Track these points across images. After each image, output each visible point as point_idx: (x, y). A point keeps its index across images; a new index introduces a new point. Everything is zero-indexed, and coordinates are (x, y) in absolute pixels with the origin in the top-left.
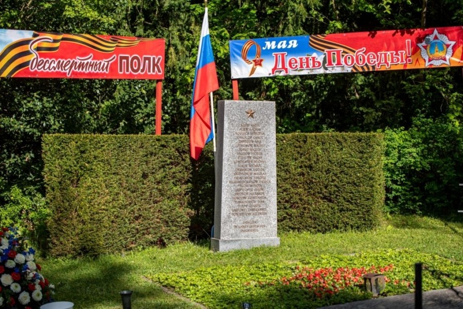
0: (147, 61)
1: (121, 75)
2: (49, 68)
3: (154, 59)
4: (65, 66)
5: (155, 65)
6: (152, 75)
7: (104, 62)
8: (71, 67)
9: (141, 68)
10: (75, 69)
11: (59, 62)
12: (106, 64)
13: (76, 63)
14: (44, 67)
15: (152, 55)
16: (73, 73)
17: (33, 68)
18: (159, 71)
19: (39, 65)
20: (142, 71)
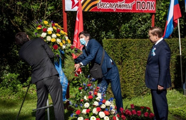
0: (148, 4)
1: (137, 10)
2: (106, 7)
3: (151, 3)
4: (113, 6)
5: (152, 6)
6: (150, 11)
7: (130, 4)
8: (116, 6)
9: (146, 7)
10: (117, 7)
11: (110, 4)
12: (131, 5)
13: (118, 5)
14: (104, 6)
15: (150, 1)
16: (117, 10)
17: (99, 7)
18: (154, 9)
19: (101, 6)
20: (146, 9)
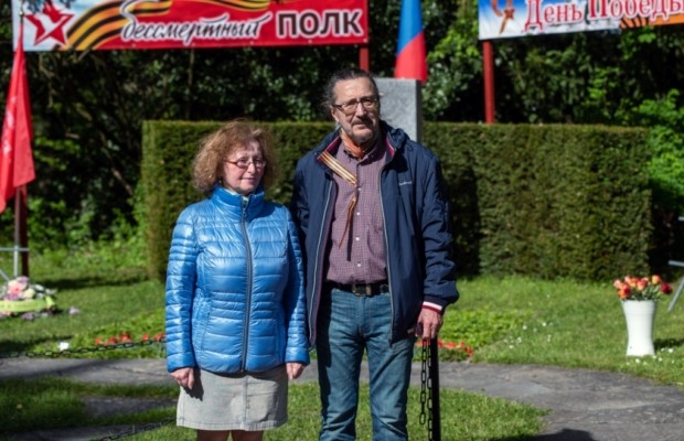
0: (332, 19)
1: (282, 40)
2: (154, 35)
3: (346, 15)
4: (181, 31)
5: (346, 23)
6: (342, 38)
7: (251, 24)
8: (191, 32)
9: (321, 28)
10: (198, 34)
11: (170, 27)
12: (253, 26)
13: (199, 27)
14: (145, 35)
15: (341, 8)
16: (195, 40)
17: (127, 36)
18: (357, 31)
19: (137, 32)
20: (323, 32)
